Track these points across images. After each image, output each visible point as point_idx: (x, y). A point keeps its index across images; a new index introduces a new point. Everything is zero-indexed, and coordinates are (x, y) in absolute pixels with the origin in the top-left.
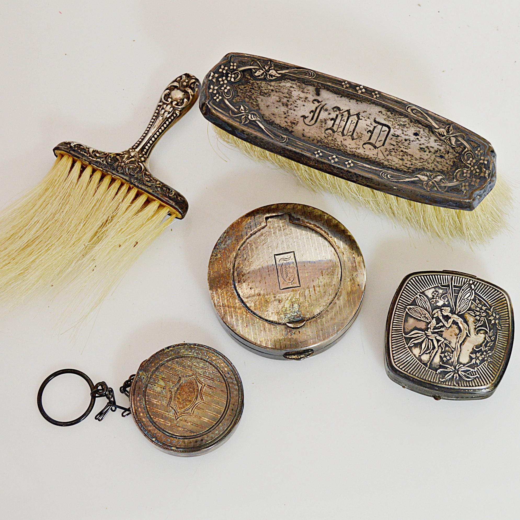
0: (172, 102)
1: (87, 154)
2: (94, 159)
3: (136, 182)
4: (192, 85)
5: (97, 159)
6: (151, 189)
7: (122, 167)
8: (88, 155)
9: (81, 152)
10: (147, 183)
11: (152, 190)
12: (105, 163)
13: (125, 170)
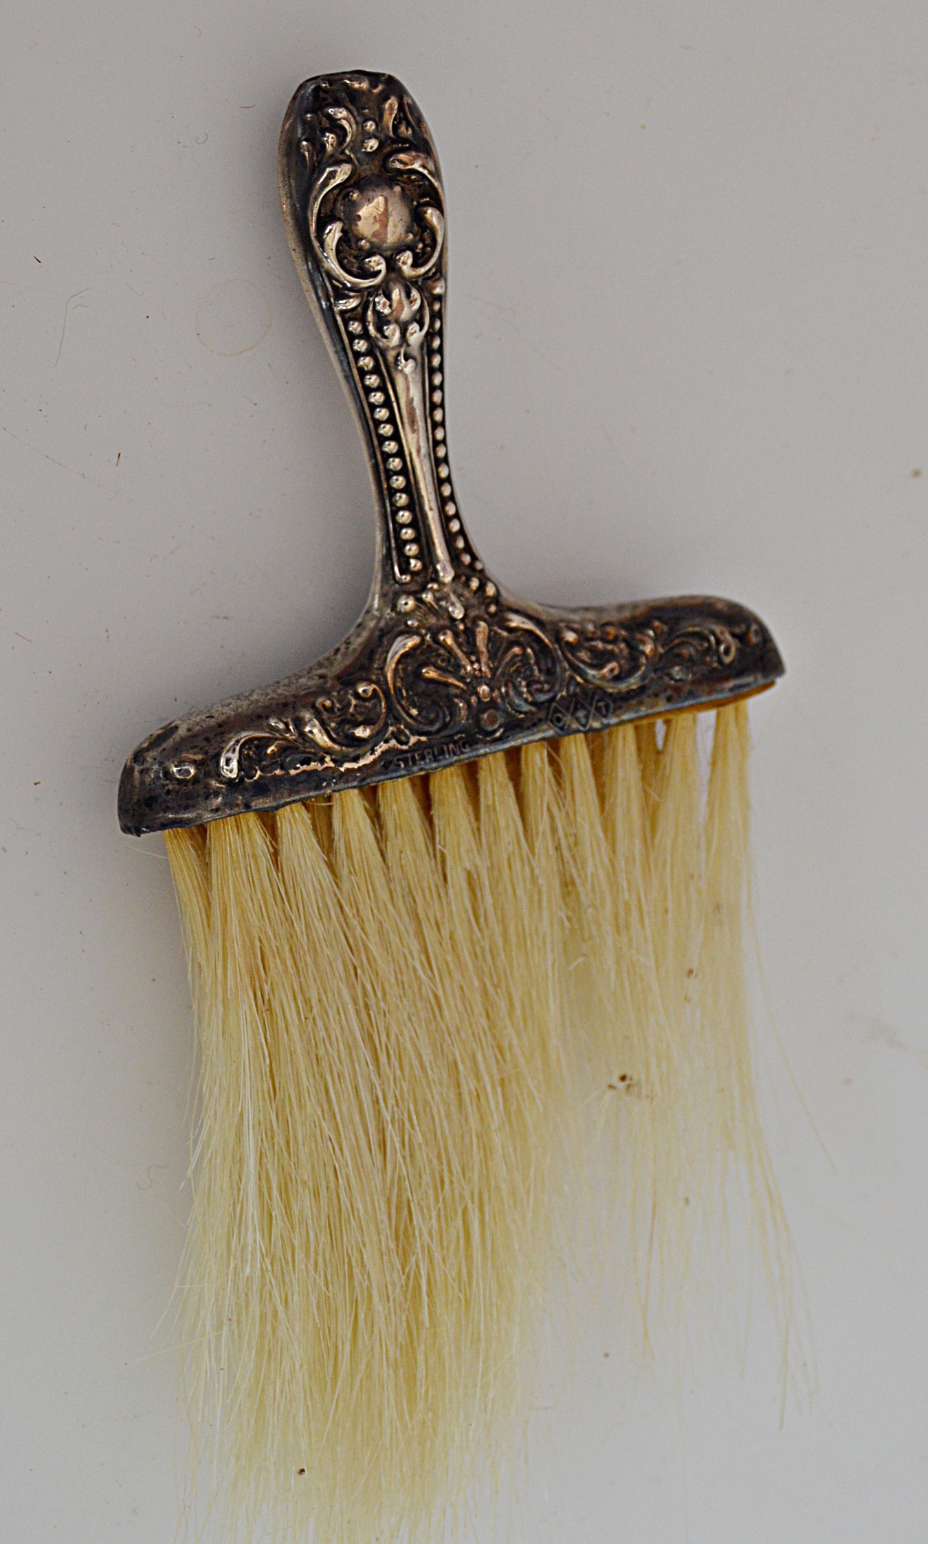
0: (392, 266)
1: (322, 761)
2: (369, 759)
3: (587, 717)
4: (403, 129)
5: (373, 752)
6: (656, 695)
7: (493, 704)
8: (329, 763)
9: (293, 772)
10: (623, 687)
11: (663, 696)
12: (413, 740)
13: (511, 704)
